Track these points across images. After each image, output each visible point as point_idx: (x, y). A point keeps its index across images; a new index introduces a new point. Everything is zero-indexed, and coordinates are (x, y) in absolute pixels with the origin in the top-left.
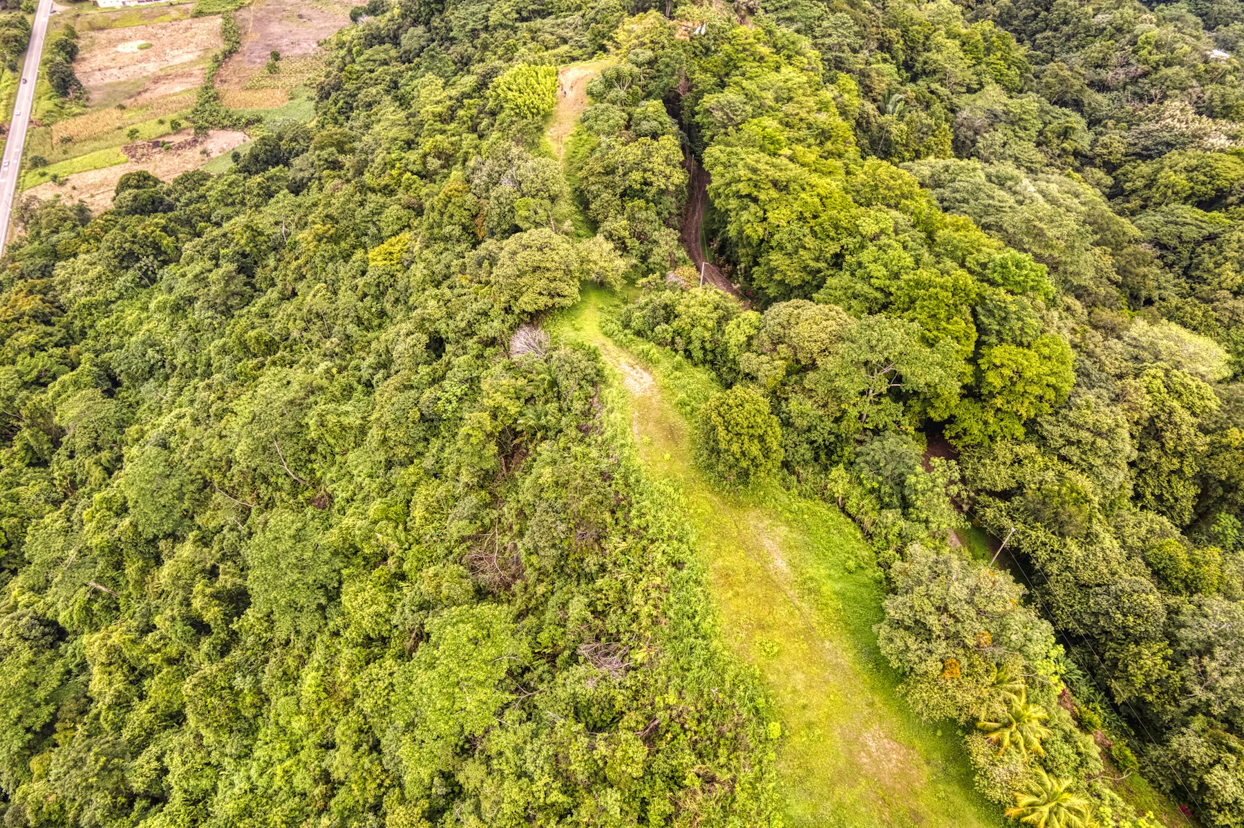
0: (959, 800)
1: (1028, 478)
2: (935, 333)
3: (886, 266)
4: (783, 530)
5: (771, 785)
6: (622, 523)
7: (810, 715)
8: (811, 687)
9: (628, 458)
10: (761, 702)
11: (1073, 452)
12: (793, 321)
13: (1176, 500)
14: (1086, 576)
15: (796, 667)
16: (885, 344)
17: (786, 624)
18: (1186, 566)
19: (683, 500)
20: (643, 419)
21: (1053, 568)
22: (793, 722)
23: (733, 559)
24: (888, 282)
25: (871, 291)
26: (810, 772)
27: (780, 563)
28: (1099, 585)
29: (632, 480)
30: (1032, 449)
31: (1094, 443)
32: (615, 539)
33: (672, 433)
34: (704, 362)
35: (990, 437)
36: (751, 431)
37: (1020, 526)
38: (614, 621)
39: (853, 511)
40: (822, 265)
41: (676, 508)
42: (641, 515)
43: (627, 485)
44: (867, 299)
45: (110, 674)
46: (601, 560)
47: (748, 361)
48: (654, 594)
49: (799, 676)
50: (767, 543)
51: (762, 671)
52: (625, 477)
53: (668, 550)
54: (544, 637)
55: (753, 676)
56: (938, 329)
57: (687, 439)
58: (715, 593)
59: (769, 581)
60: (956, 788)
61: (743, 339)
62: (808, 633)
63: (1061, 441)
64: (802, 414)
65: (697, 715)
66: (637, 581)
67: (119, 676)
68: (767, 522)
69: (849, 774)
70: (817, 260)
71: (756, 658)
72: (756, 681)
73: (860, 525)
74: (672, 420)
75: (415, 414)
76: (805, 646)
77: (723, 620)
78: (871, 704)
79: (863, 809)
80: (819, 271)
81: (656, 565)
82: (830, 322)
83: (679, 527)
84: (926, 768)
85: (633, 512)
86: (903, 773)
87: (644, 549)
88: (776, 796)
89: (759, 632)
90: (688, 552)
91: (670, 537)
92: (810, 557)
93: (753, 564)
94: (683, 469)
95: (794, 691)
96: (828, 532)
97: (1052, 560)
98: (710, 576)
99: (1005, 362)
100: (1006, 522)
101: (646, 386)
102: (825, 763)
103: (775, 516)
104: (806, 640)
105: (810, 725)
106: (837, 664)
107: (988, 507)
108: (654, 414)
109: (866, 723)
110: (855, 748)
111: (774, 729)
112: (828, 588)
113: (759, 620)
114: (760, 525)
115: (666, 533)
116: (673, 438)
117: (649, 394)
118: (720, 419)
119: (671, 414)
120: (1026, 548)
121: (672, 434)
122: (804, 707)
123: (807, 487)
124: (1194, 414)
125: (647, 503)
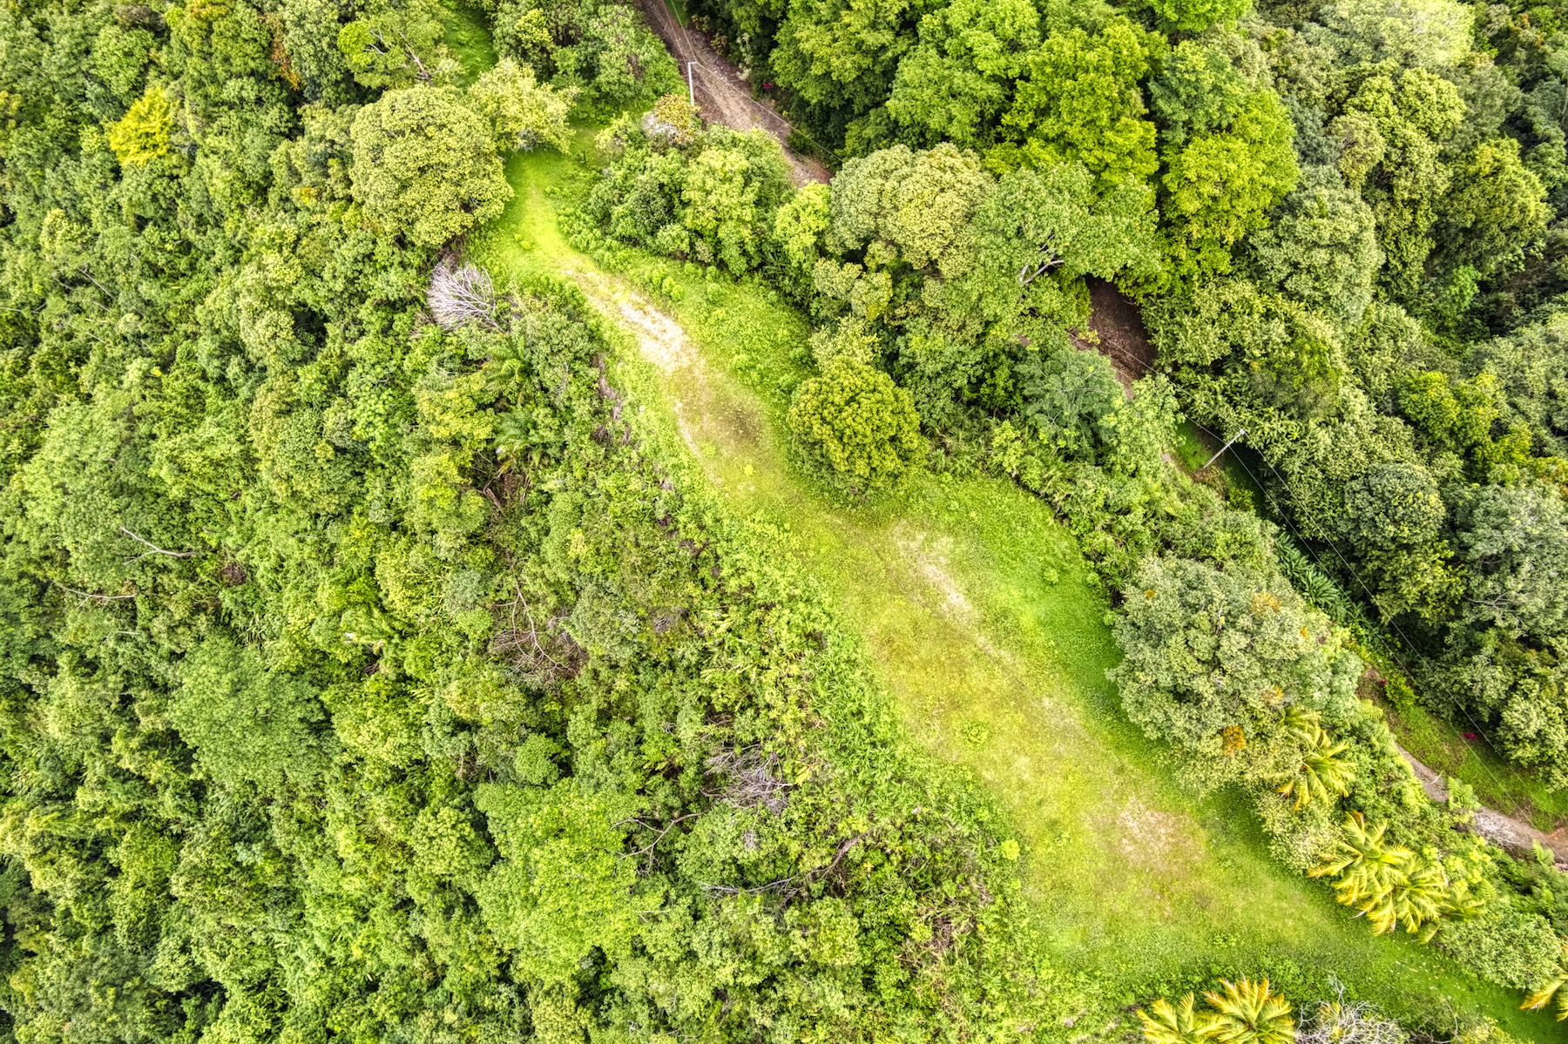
0: (1247, 861)
1: (1248, 339)
2: (1098, 153)
3: (992, 27)
4: (945, 542)
5: (1025, 922)
6: (713, 584)
7: (1050, 811)
8: (1042, 772)
9: (691, 489)
10: (984, 815)
11: (1302, 283)
12: (886, 203)
13: (1405, 265)
14: (1337, 468)
15: (1015, 751)
16: (1048, 232)
17: (987, 690)
18: (1453, 411)
19: (795, 542)
20: (693, 412)
21: (1294, 465)
22: (1030, 829)
23: (891, 614)
24: (1002, 61)
25: (980, 84)
26: (1065, 887)
27: (956, 599)
28: (1353, 478)
29: (708, 520)
30: (1246, 289)
31: (1331, 262)
32: (713, 614)
33: (742, 424)
34: (751, 271)
35: (1183, 278)
36: (879, 436)
37: (1246, 415)
38: (743, 726)
39: (1036, 485)
40: (886, 37)
41: (789, 555)
42: (738, 572)
43: (702, 528)
44: (975, 99)
45: (52, 862)
46: (700, 644)
47: (830, 277)
48: (794, 687)
49: (1022, 762)
50: (930, 571)
51: (973, 769)
52: (697, 517)
53: (797, 619)
54: (651, 751)
55: (965, 783)
56: (1102, 144)
57: (769, 427)
58: (882, 674)
59: (948, 634)
60: (1241, 845)
61: (810, 240)
62: (1018, 696)
63: (1286, 270)
64: (933, 355)
65: (898, 835)
66: (764, 669)
67: (66, 861)
68: (921, 537)
69: (1116, 871)
70: (874, 26)
71: (960, 753)
72: (970, 788)
73: (1047, 499)
74: (735, 401)
75: (324, 451)
76: (1020, 718)
77: (903, 711)
78: (1121, 770)
79: (1140, 914)
80: (883, 48)
81: (783, 645)
82: (950, 195)
83: (801, 584)
84: (1203, 834)
85: (726, 572)
86: (1177, 850)
87: (759, 622)
88: (1034, 934)
89: (954, 714)
90: (825, 619)
91: (791, 598)
92: (994, 575)
93: (920, 613)
94: (775, 485)
95: (1022, 785)
96: (1010, 530)
97: (1291, 452)
98: (868, 650)
99: (1204, 172)
100: (1226, 413)
101: (676, 346)
102: (1080, 871)
103: (930, 524)
104: (1018, 707)
105: (1053, 824)
106: (1065, 728)
107: (1195, 387)
108: (704, 398)
109: (1121, 796)
110: (1115, 836)
111: (1011, 849)
112: (1028, 617)
113: (950, 695)
114: (913, 545)
115: (784, 595)
116: (747, 433)
117: (685, 362)
118: (827, 429)
119: (730, 389)
120: (1254, 442)
121: (743, 427)
122: (1040, 804)
123: (963, 463)
124: (1434, 138)
125: (743, 555)
